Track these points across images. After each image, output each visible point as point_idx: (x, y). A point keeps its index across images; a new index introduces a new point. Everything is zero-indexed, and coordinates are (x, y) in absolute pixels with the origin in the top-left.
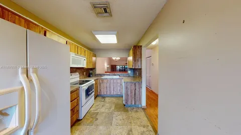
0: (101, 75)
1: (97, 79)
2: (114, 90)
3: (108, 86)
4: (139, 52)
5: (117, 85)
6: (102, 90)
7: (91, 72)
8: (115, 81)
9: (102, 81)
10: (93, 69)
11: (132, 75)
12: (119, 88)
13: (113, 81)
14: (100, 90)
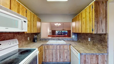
0: (46, 40)
1: (42, 45)
2: (60, 57)
3: (54, 53)
4: (103, 9)
5: (64, 51)
6: (47, 57)
7: (36, 36)
8: (62, 47)
9: (47, 47)
10: (38, 34)
11: (92, 43)
12: (66, 55)
13: (60, 47)
14: (45, 57)
